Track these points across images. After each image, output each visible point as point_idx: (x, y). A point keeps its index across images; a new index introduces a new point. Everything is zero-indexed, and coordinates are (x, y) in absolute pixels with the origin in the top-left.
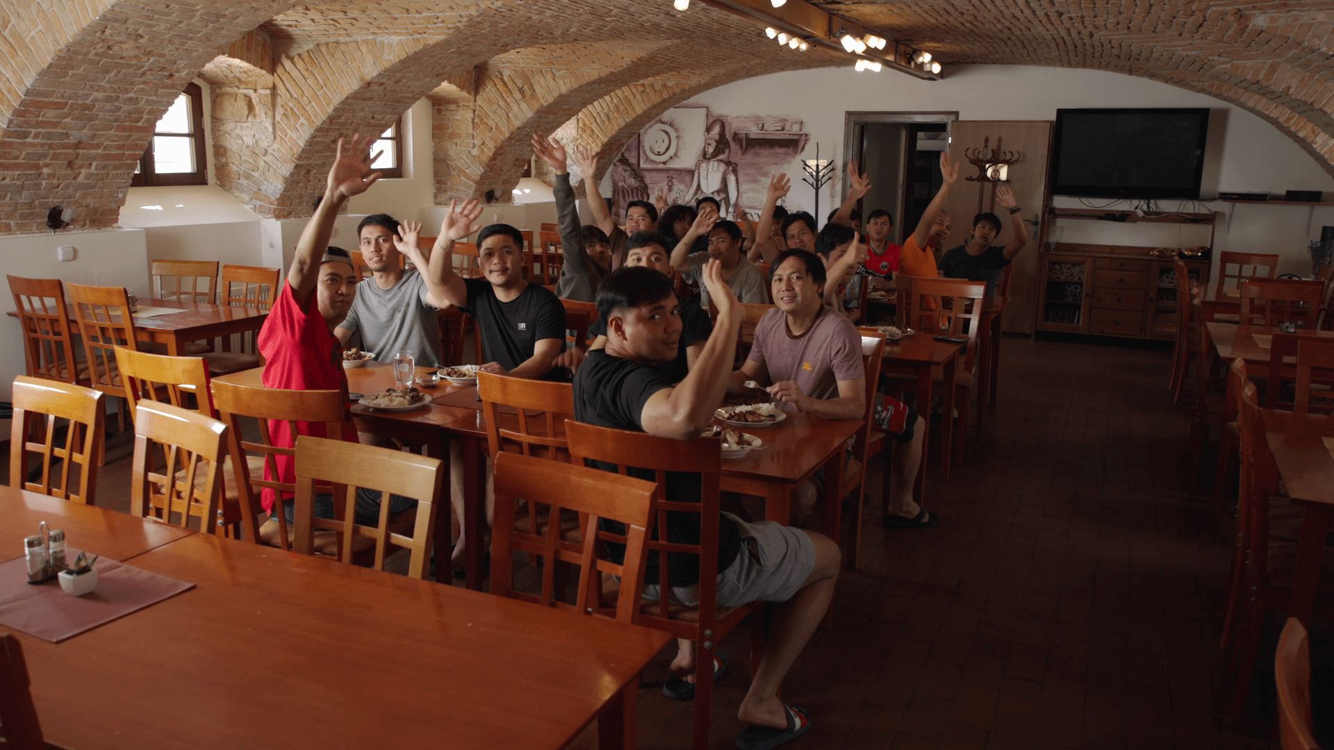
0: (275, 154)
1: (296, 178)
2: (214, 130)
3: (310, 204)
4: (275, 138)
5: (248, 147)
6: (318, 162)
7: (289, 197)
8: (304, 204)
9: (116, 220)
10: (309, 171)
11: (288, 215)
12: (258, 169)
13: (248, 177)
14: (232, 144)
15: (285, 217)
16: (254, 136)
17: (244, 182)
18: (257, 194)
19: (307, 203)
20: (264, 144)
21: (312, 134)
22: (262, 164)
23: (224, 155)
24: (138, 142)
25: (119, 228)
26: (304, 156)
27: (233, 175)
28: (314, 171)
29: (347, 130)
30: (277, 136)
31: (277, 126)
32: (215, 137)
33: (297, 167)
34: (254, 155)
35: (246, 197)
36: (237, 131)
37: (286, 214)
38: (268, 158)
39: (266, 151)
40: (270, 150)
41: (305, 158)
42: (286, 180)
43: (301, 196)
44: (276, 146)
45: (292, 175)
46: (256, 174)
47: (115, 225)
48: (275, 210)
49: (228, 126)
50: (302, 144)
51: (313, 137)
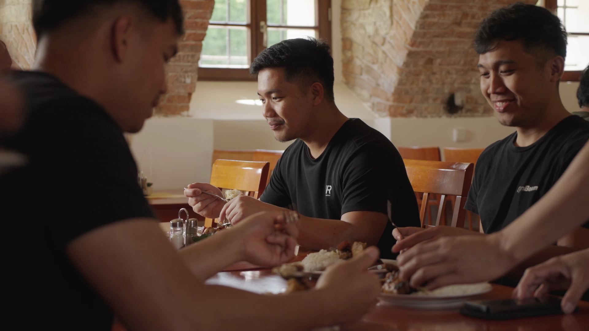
0: (392, 41)
1: (412, 68)
2: (343, 21)
3: (439, 102)
4: (392, 23)
5: (369, 37)
6: (441, 49)
7: (407, 93)
8: (431, 101)
9: (187, 108)
10: (430, 61)
11: (409, 113)
12: (377, 61)
13: (369, 71)
14: (356, 35)
15: (403, 115)
16: (375, 23)
17: (365, 77)
18: (376, 90)
19: (435, 100)
20: (383, 32)
21: (422, 13)
22: (380, 54)
23: (350, 49)
24: (198, 20)
25: (188, 116)
26: (419, 40)
27: (357, 71)
28: (438, 61)
29: (471, 7)
30: (394, 22)
31: (395, 8)
32: (344, 30)
33: (410, 54)
34: (374, 46)
35: (365, 94)
36: (361, 21)
37: (404, 111)
38: (386, 48)
39: (384, 39)
40: (388, 38)
41: (421, 43)
42: (401, 71)
43: (424, 91)
44: (392, 32)
45: (406, 64)
46: (375, 67)
47: (185, 113)
48: (391, 107)
49: (354, 16)
50: (413, 26)
51: (424, 16)
